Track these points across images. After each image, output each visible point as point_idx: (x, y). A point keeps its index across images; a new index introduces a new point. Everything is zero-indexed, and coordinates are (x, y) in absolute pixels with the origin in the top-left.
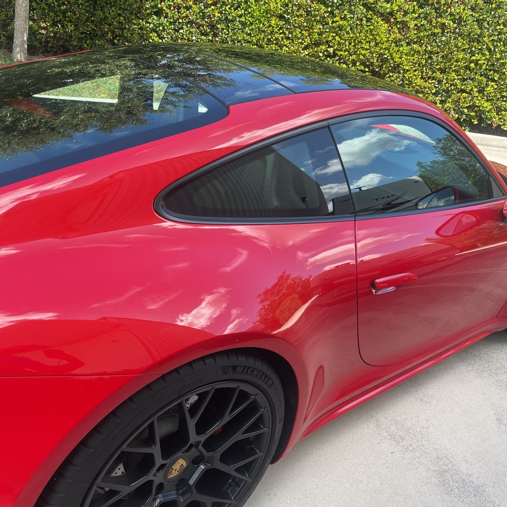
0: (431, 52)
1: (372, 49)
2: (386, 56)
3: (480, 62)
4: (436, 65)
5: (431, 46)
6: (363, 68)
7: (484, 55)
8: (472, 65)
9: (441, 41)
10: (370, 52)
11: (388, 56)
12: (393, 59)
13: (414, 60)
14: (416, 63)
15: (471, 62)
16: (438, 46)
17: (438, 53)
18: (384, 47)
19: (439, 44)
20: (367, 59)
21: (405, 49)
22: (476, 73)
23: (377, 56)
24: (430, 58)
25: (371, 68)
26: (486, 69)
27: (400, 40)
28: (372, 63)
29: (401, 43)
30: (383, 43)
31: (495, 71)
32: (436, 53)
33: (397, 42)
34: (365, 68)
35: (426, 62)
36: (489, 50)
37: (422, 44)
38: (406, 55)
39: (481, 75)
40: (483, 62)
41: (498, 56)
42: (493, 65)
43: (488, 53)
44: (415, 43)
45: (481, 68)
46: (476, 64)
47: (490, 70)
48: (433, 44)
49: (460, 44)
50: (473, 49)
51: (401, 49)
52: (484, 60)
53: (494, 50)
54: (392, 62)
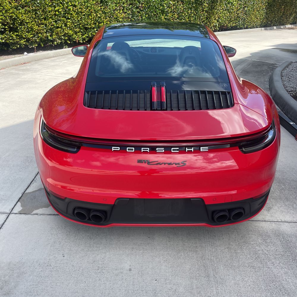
0: (35, 10)
1: (5, 15)
2: (13, 17)
3: (60, 10)
4: (41, 16)
5: (34, 6)
6: (4, 27)
7: (60, 6)
8: (57, 13)
9: (38, 3)
10: (4, 17)
11: (15, 17)
12: (18, 18)
13: (29, 16)
14: (30, 18)
15: (56, 11)
16: (38, 6)
17: (39, 10)
18: (11, 12)
19: (38, 5)
20: (4, 21)
21: (22, 11)
22: (60, 17)
23: (9, 18)
24: (36, 13)
25: (8, 26)
26: (63, 14)
27: (17, 7)
28: (7, 22)
29: (19, 8)
30: (10, 10)
31: (68, 14)
32: (38, 10)
33: (16, 8)
34: (5, 26)
35: (36, 16)
36: (61, 3)
37: (29, 6)
38: (24, 14)
39: (62, 17)
40: (61, 10)
41: (66, 5)
42: (65, 11)
43: (61, 5)
44: (26, 6)
45: (61, 14)
46: (58, 12)
47: (65, 14)
48: (35, 5)
49: (47, 3)
50: (54, 4)
51: (20, 11)
52: (61, 9)
53: (63, 2)
54: (18, 19)
